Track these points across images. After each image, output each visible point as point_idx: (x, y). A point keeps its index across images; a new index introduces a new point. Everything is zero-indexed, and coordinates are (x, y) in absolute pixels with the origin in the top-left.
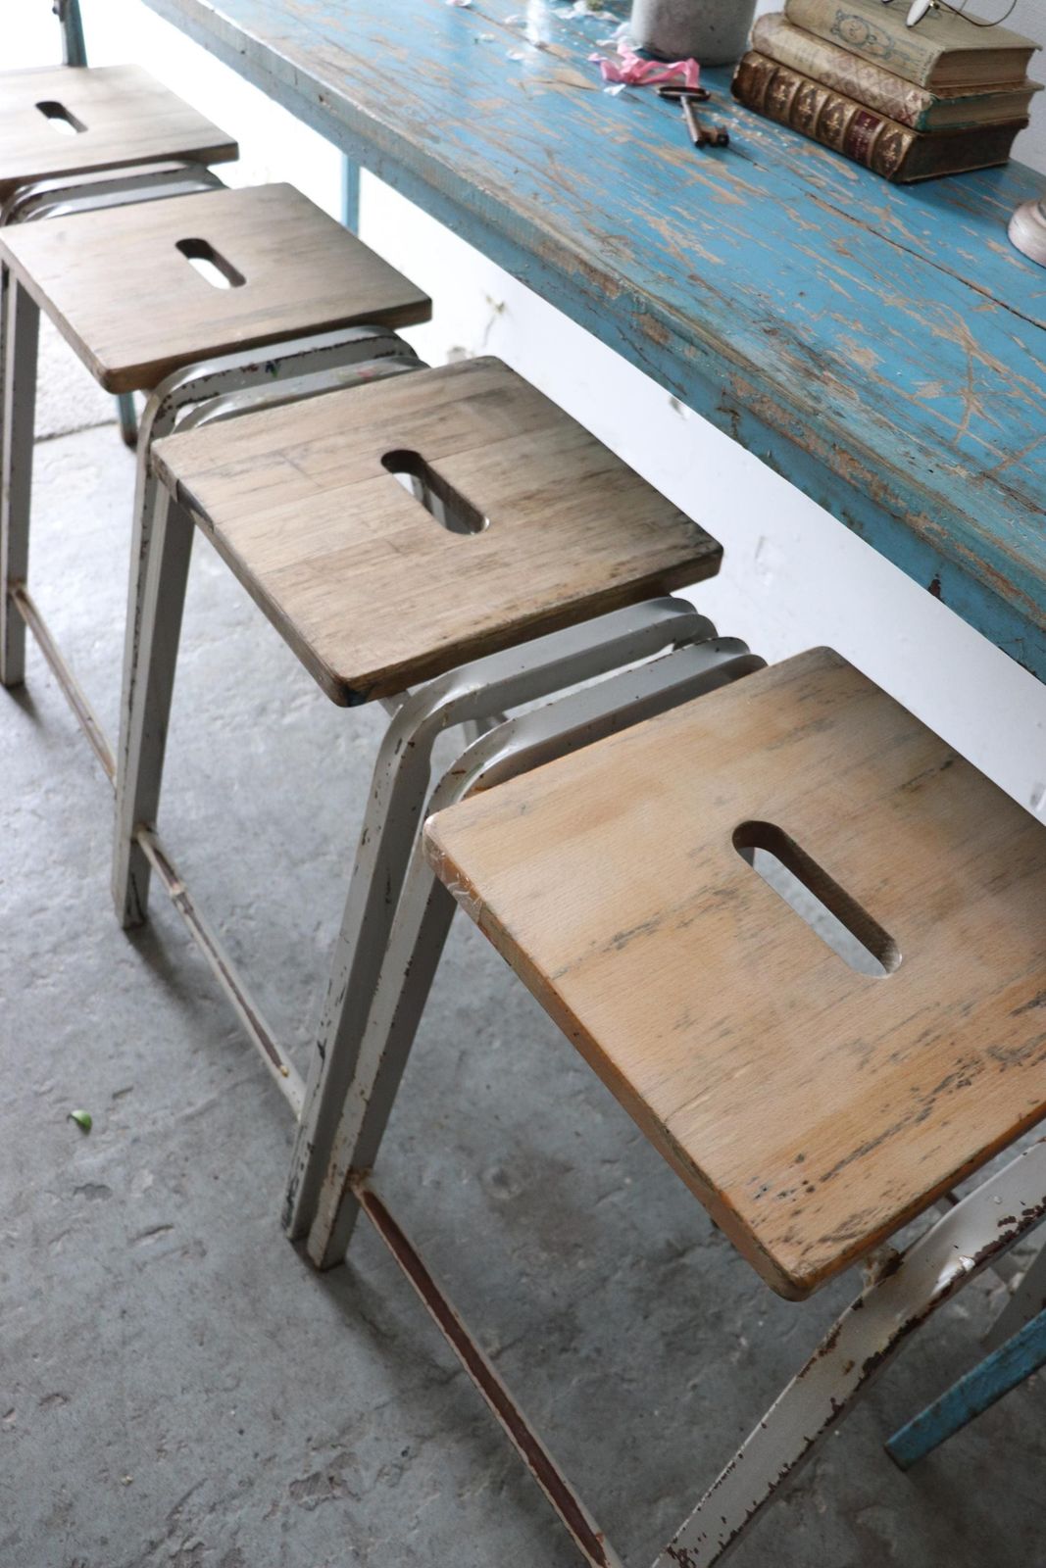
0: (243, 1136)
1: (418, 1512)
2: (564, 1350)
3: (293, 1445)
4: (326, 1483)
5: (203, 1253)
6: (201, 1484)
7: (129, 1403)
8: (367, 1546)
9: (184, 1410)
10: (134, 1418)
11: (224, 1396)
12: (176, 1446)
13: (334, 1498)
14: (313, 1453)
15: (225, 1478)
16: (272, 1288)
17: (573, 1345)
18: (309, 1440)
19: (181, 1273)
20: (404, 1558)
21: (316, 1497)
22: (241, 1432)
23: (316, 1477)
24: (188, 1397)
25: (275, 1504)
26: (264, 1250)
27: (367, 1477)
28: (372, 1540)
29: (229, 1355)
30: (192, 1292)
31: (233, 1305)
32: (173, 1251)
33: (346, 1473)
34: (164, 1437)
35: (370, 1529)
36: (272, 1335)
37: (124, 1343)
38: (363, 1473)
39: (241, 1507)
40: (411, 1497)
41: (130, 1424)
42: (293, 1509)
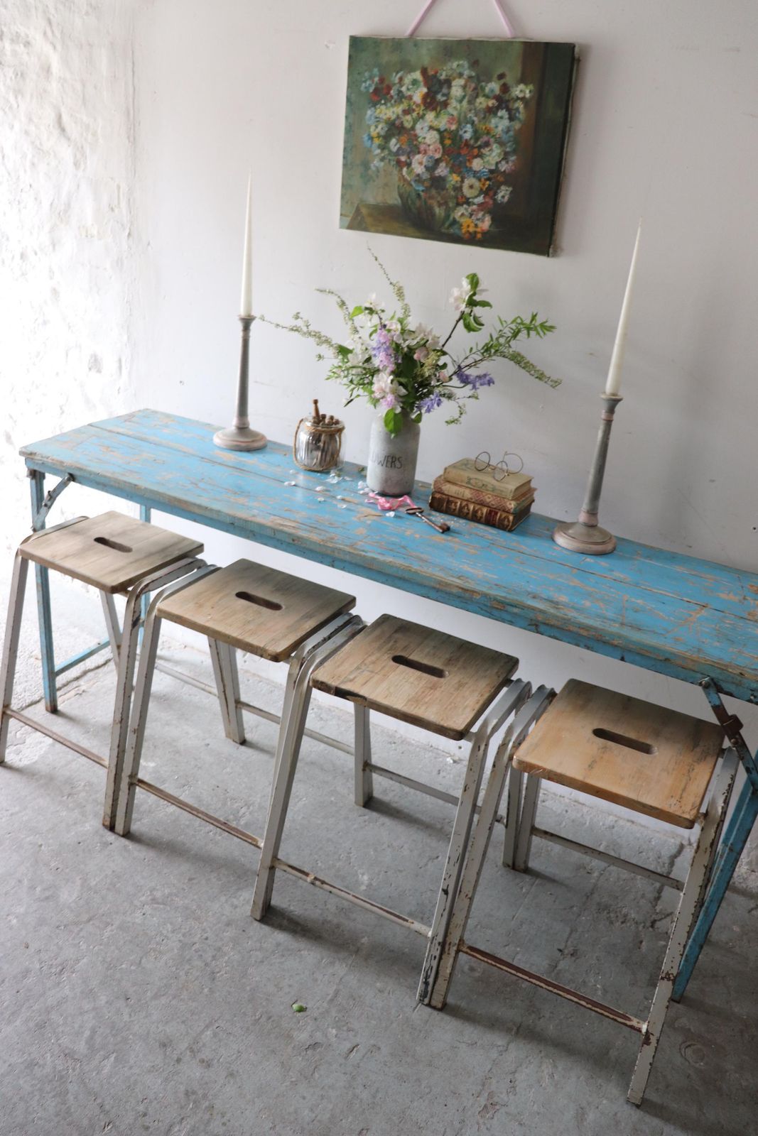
0: (360, 997)
1: (531, 1099)
2: (540, 1018)
3: (468, 1100)
4: (491, 1107)
5: (379, 1048)
6: (445, 1132)
7: (394, 1118)
8: (522, 1120)
9: (417, 1109)
10: (400, 1122)
11: (429, 1096)
12: (425, 1124)
13: (498, 1110)
14: (478, 1099)
15: (453, 1124)
16: (416, 1048)
17: (541, 1015)
18: (473, 1095)
19: (376, 1060)
20: (538, 1117)
21: (491, 1113)
22: (446, 1105)
23: (485, 1106)
24: (415, 1104)
25: (478, 1124)
26: (402, 1036)
27: (504, 1096)
28: (522, 1117)
29: (418, 1080)
30: (386, 1065)
31: (406, 1062)
32: (366, 1054)
33: (496, 1099)
34: (417, 1123)
35: (518, 1113)
36: (430, 1065)
37: (374, 1097)
38: (502, 1096)
39: (466, 1131)
40: (525, 1095)
41: (400, 1125)
42: (486, 1122)
